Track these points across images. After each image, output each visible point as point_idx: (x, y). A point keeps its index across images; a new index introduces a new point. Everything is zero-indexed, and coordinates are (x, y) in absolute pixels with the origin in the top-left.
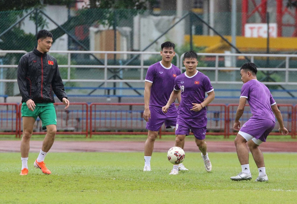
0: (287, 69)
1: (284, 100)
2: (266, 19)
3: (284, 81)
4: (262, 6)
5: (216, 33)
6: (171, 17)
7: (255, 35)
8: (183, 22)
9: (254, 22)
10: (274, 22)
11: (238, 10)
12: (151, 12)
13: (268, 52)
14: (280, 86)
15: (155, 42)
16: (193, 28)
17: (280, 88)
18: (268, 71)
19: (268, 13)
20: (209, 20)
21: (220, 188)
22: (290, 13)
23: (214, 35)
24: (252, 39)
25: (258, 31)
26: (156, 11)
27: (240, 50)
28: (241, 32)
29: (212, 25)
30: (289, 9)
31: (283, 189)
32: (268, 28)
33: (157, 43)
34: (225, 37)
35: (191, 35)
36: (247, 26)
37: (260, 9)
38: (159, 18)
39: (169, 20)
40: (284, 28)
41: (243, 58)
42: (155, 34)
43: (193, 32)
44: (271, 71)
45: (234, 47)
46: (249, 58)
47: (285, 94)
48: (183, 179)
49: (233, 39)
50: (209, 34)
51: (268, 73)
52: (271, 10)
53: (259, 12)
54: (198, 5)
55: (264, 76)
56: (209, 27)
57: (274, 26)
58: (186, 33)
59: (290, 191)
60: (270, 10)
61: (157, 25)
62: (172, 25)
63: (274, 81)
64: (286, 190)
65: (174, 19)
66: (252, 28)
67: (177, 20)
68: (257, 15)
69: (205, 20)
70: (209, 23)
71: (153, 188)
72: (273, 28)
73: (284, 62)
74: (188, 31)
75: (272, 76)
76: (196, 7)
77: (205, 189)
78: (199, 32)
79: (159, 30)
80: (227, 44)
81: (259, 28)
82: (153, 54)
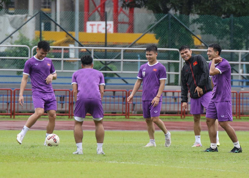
0: (122, 60)
1: (119, 86)
2: (104, 18)
3: (120, 70)
4: (101, 6)
5: (62, 29)
6: (24, 16)
7: (95, 31)
8: (34, 19)
9: (94, 20)
10: (111, 20)
11: (81, 10)
12: (7, 11)
13: (106, 46)
14: (115, 74)
15: (10, 36)
16: (43, 24)
17: (116, 76)
18: (106, 62)
19: (106, 12)
20: (56, 18)
21: (64, 161)
22: (124, 13)
23: (60, 31)
24: (92, 34)
25: (98, 28)
26: (11, 10)
27: (82, 44)
28: (83, 28)
29: (58, 23)
30: (124, 9)
31: (118, 161)
32: (106, 25)
33: (12, 38)
34: (70, 33)
35: (40, 30)
36: (88, 23)
37: (99, 9)
38: (14, 16)
39: (22, 18)
40: (119, 25)
41: (85, 50)
42: (10, 30)
43: (43, 28)
44: (108, 61)
45: (77, 42)
46: (89, 50)
47: (120, 81)
48: (33, 153)
49: (76, 34)
50: (56, 30)
51: (106, 63)
52: (109, 10)
53: (98, 11)
54: (47, 5)
55: (103, 66)
56: (56, 24)
57: (111, 23)
58: (36, 29)
59: (123, 163)
60: (107, 10)
61: (12, 22)
62: (24, 22)
63: (111, 70)
64: (120, 162)
65: (27, 17)
66: (92, 25)
67: (29, 18)
68: (97, 14)
69: (53, 18)
70: (56, 21)
71: (7, 160)
72: (110, 25)
73: (119, 53)
74: (38, 28)
75: (109, 66)
76: (45, 7)
77: (52, 161)
78: (48, 28)
79: (13, 27)
80: (72, 39)
81: (99, 25)
82: (8, 47)
